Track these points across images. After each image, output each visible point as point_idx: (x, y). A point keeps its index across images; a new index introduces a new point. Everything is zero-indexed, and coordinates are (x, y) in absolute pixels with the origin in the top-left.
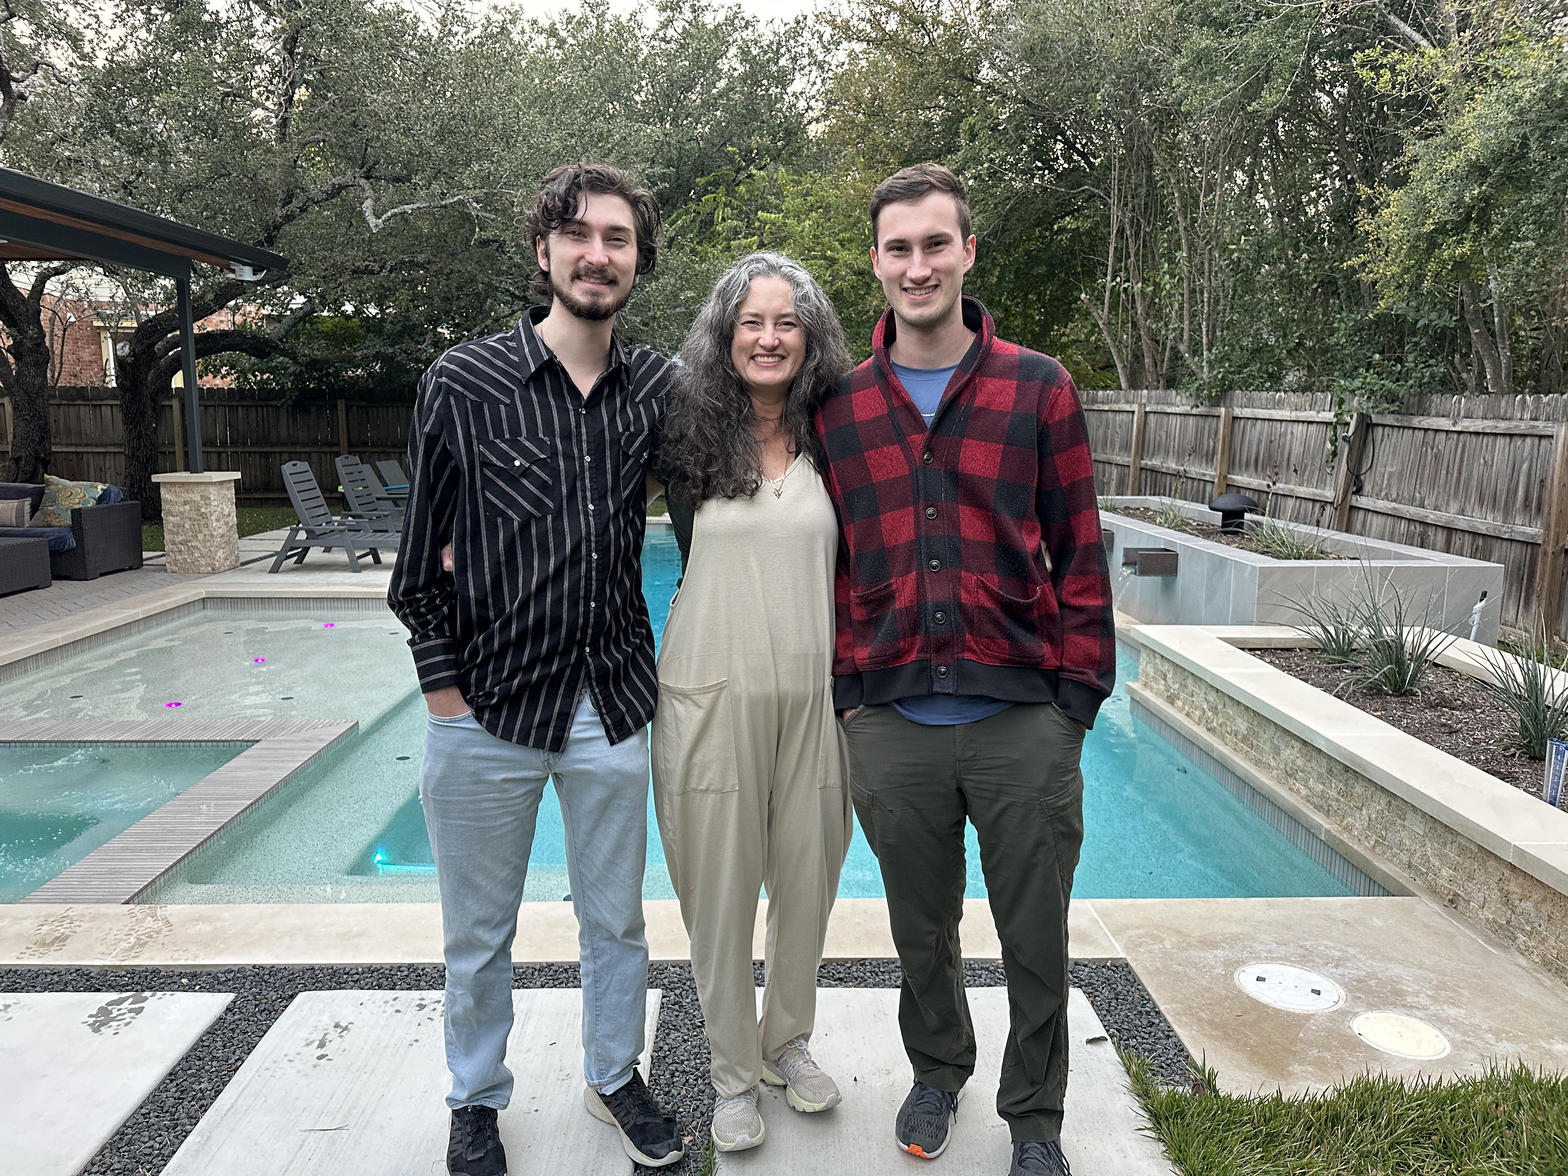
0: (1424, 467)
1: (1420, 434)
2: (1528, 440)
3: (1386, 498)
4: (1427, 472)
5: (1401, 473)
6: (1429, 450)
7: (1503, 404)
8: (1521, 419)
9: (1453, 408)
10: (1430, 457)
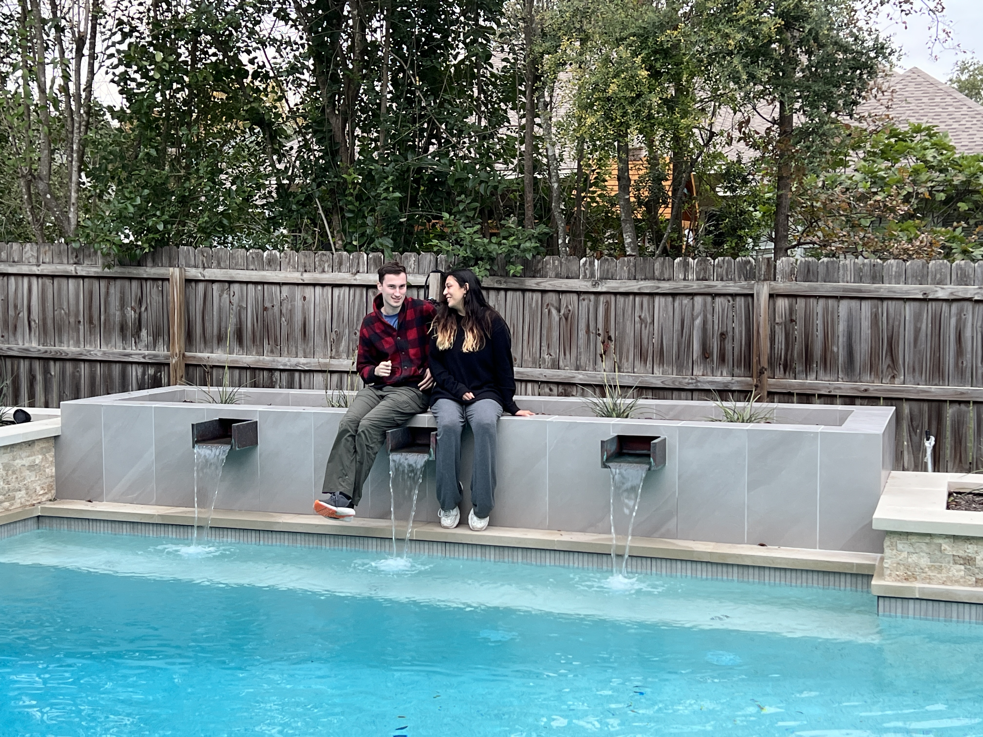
0: (550, 328)
2: (698, 300)
4: (555, 333)
7: (657, 265)
8: (684, 279)
9: (582, 269)
10: (557, 319)
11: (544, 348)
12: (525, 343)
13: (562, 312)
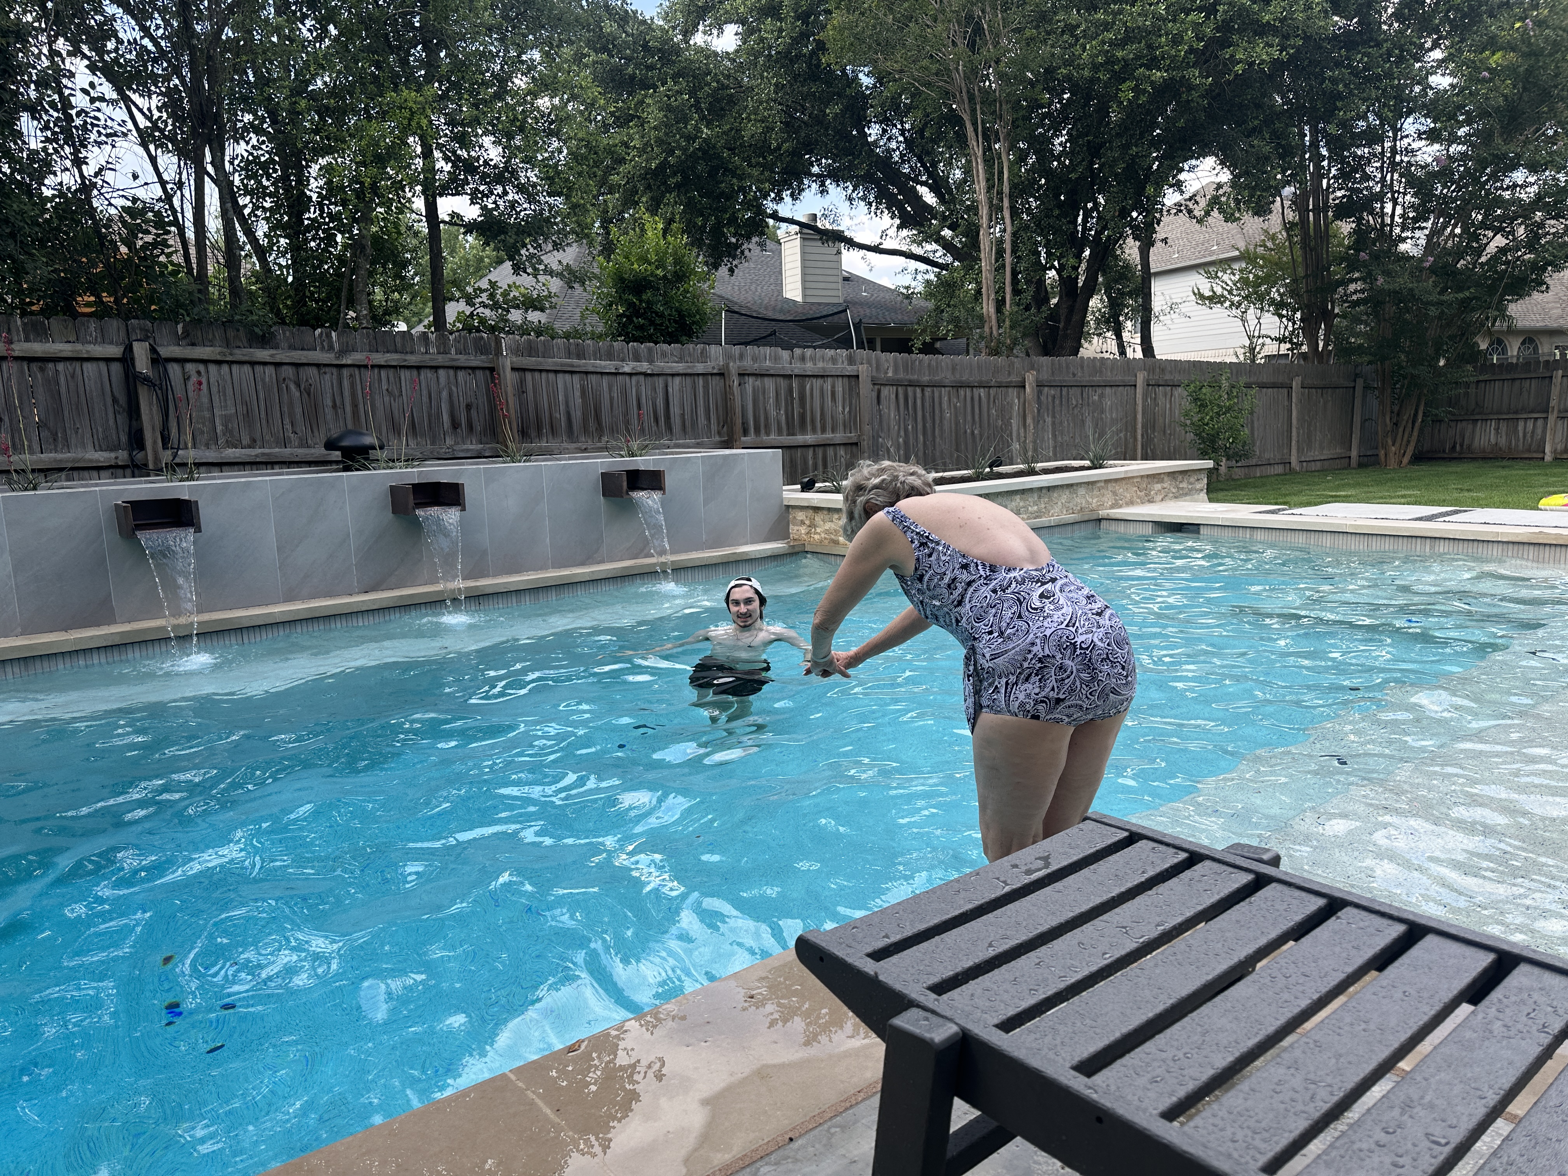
0: (291, 405)
1: (270, 370)
2: (442, 373)
3: (230, 444)
4: (298, 410)
5: (248, 415)
6: (292, 387)
9: (318, 341)
10: (298, 394)
11: (288, 427)
12: (264, 422)
13: (303, 387)
